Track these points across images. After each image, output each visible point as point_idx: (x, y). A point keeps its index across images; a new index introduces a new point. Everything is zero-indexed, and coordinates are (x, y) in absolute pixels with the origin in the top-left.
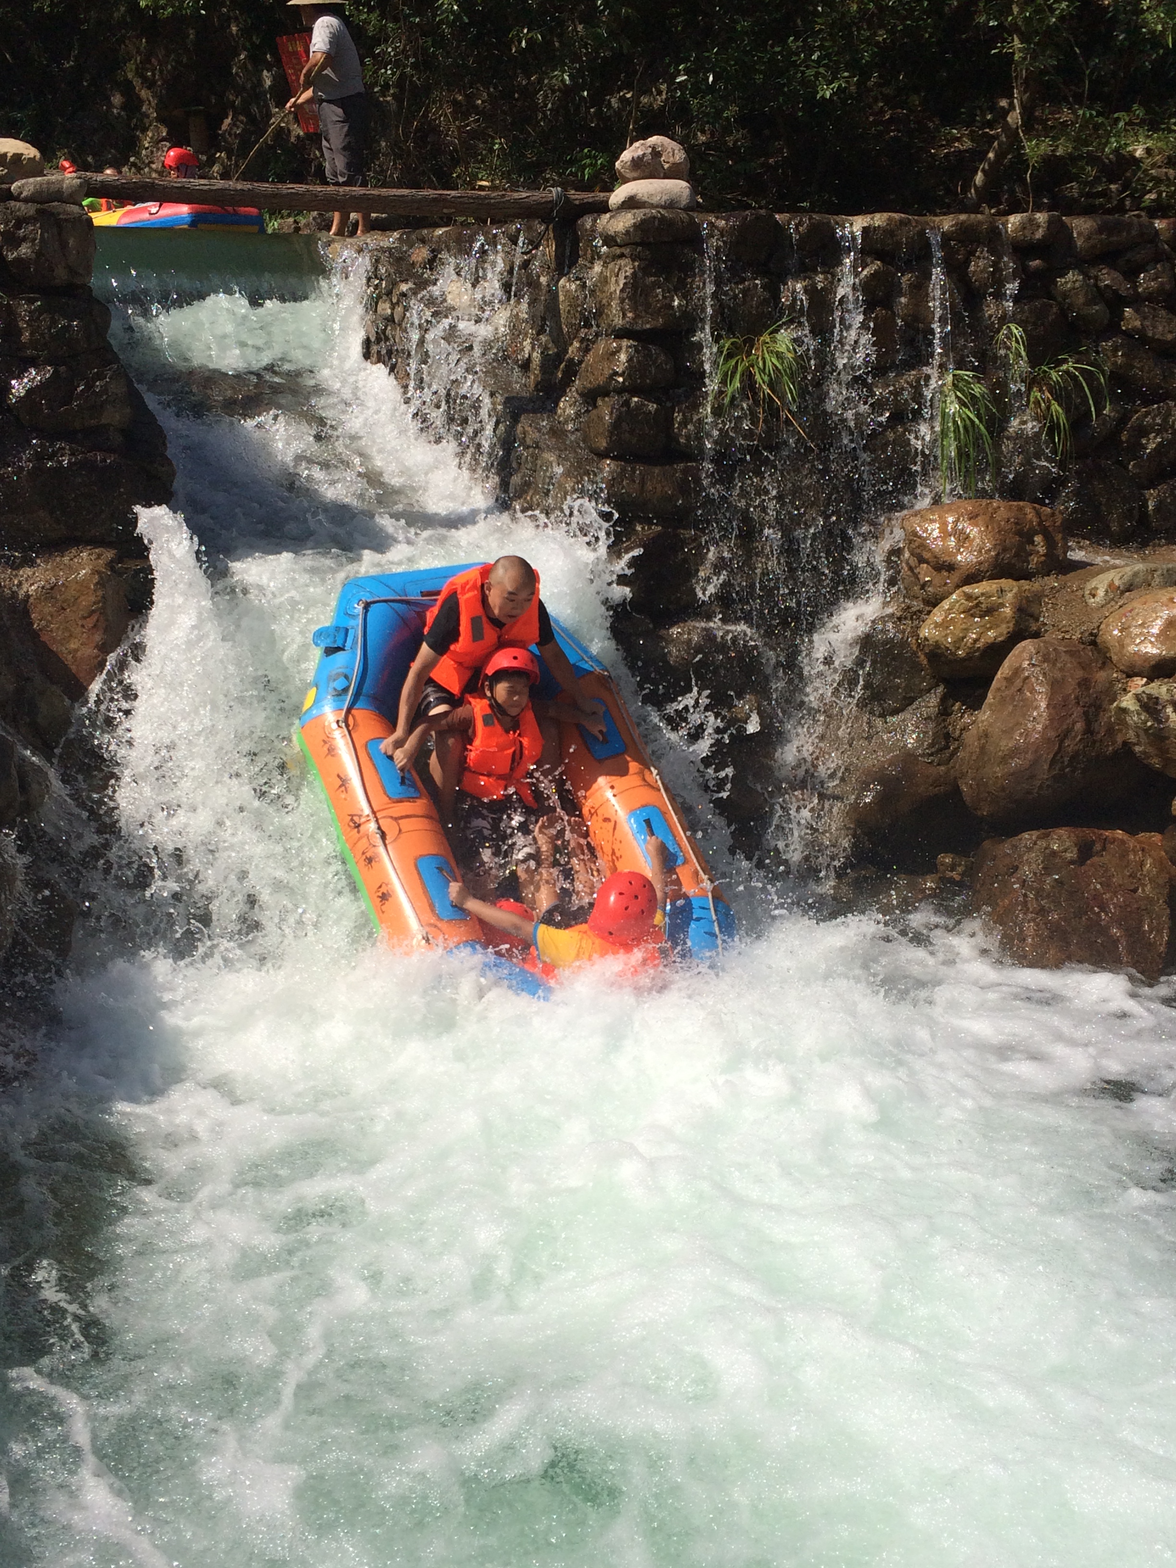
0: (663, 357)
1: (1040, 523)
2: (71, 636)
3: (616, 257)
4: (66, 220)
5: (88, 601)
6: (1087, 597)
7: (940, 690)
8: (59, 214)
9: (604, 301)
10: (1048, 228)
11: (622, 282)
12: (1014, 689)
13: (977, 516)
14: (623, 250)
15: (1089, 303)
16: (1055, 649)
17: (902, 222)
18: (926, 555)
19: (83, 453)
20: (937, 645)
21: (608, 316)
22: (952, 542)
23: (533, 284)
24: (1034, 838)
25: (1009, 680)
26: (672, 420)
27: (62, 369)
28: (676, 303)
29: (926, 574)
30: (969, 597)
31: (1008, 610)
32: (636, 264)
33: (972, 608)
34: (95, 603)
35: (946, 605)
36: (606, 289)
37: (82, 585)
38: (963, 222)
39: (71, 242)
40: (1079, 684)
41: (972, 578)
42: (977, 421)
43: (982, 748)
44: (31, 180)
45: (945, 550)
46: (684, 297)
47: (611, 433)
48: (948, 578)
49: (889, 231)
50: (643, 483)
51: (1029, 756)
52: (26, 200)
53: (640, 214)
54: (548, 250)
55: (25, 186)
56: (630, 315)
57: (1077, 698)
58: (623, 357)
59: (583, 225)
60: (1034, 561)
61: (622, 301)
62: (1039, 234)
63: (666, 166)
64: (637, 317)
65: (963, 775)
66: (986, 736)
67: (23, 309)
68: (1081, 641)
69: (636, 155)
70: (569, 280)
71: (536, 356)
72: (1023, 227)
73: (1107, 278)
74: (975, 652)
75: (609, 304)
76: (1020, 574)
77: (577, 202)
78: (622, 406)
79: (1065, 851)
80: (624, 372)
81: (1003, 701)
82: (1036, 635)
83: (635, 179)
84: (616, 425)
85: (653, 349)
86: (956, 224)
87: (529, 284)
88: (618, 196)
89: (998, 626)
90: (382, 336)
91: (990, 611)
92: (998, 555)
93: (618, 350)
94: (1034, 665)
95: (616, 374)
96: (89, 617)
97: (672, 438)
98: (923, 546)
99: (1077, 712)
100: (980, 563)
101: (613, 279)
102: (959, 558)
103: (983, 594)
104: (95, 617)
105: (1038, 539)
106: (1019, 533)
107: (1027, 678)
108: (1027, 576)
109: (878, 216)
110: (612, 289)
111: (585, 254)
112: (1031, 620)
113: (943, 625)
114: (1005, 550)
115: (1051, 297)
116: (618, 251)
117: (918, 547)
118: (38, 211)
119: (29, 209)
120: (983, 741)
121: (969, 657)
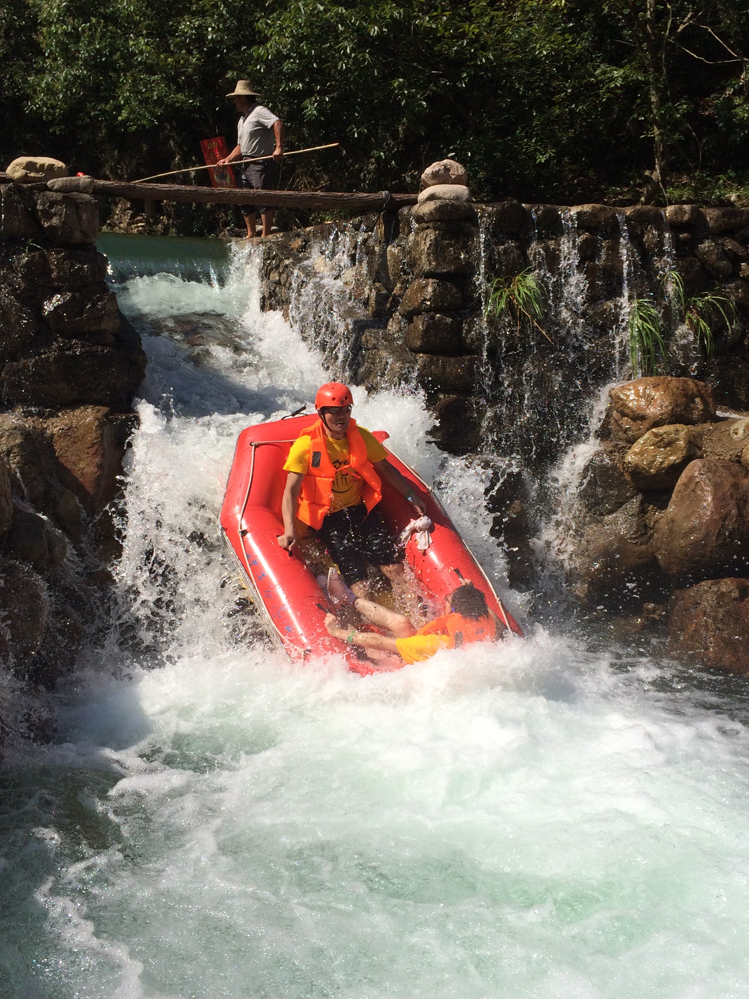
0: (455, 289)
1: (698, 391)
2: (80, 459)
3: (423, 229)
4: (81, 203)
5: (92, 437)
6: (732, 435)
7: (640, 496)
8: (77, 199)
9: (417, 257)
10: (692, 215)
11: (428, 243)
12: (689, 491)
13: (658, 385)
14: (428, 224)
15: (719, 259)
16: (715, 465)
17: (601, 209)
18: (626, 411)
19: (89, 346)
20: (637, 466)
21: (419, 265)
22: (643, 402)
23: (370, 252)
24: (709, 584)
25: (686, 485)
26: (461, 328)
27: (77, 294)
28: (462, 256)
29: (626, 423)
30: (656, 435)
31: (682, 442)
32: (437, 232)
33: (658, 442)
34: (96, 438)
35: (641, 441)
36: (418, 249)
37: (88, 426)
38: (639, 210)
39: (84, 217)
40: (732, 485)
41: (657, 424)
42: (653, 329)
43: (671, 530)
44: (60, 179)
45: (639, 407)
46: (467, 253)
47: (423, 337)
48: (642, 425)
49: (593, 214)
50: (444, 368)
51: (703, 531)
52: (56, 191)
53: (438, 203)
54: (380, 230)
55: (56, 182)
56: (434, 263)
57: (731, 494)
58: (430, 289)
59: (402, 212)
60: (696, 414)
61: (429, 255)
62: (686, 217)
63: (453, 177)
64: (438, 265)
65: (658, 549)
66: (673, 521)
67: (53, 258)
68: (730, 460)
69: (434, 170)
70: (394, 247)
71: (374, 294)
72: (676, 213)
73: (729, 245)
74: (662, 469)
75: (420, 258)
76: (688, 422)
77: (398, 200)
78: (430, 319)
79: (731, 592)
80: (430, 299)
81: (682, 499)
82: (701, 457)
83: (433, 185)
84: (426, 331)
85: (449, 285)
86: (635, 211)
87: (367, 254)
88: (423, 195)
89: (676, 453)
90: (273, 294)
91: (670, 444)
92: (673, 409)
93: (427, 285)
94: (702, 474)
95: (426, 300)
96: (92, 447)
97: (461, 340)
98: (625, 405)
99: (732, 503)
100: (662, 414)
101: (423, 242)
102: (648, 411)
103: (665, 433)
104: (96, 446)
105: (697, 400)
106: (685, 396)
107: (698, 482)
108: (693, 423)
109: (586, 206)
110: (422, 248)
111: (404, 230)
112: (697, 449)
113: (641, 453)
114: (677, 406)
115: (695, 256)
116: (425, 225)
117: (621, 406)
118: (64, 197)
119: (59, 196)
120: (671, 525)
121: (658, 474)
